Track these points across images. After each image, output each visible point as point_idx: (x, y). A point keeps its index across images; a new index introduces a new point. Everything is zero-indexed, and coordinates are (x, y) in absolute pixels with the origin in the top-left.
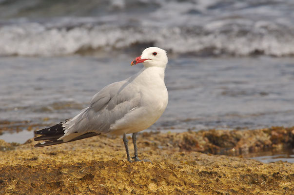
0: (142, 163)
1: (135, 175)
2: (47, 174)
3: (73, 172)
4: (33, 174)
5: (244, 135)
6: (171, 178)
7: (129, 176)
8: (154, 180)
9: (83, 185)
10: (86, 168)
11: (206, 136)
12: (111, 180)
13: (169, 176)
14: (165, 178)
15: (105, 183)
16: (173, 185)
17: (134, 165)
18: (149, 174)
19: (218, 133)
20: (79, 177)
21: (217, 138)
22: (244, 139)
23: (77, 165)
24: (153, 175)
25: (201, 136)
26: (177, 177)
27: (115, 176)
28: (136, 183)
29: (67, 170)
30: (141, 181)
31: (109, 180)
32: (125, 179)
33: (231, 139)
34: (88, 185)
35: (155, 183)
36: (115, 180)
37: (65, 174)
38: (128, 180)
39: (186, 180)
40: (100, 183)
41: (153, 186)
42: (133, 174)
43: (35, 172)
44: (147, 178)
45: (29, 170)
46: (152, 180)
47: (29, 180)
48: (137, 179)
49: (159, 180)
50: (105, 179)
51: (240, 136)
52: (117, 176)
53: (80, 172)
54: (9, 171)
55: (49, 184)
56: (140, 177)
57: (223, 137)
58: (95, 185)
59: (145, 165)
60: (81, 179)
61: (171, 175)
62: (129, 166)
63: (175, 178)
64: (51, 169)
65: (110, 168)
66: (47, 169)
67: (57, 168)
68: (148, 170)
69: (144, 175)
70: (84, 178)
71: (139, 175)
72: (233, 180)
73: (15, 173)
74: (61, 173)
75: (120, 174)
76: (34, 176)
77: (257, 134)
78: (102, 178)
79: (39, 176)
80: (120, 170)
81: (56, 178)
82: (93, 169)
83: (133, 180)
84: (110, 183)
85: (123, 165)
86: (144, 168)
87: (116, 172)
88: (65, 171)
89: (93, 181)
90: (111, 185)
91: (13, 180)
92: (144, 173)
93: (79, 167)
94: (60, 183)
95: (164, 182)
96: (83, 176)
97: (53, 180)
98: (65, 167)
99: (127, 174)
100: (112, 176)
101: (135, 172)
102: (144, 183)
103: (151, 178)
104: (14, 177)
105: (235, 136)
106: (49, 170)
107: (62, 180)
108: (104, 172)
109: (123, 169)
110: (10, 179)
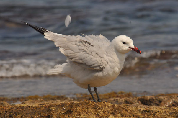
0: (104, 103)
1: (100, 110)
2: (41, 111)
3: (58, 109)
4: (32, 111)
5: (165, 99)
6: (124, 112)
7: (96, 111)
8: (112, 114)
9: (66, 117)
10: (67, 107)
11: (139, 100)
12: (84, 113)
13: (122, 111)
14: (120, 112)
15: (80, 115)
16: (125, 116)
17: (99, 104)
18: (109, 109)
19: (147, 98)
20: (63, 112)
21: (147, 101)
22: (164, 101)
23: (61, 105)
24: (112, 110)
25: (136, 100)
26: (128, 112)
27: (87, 111)
28: (101, 115)
29: (54, 108)
30: (104, 114)
31: (83, 113)
32: (93, 113)
33: (156, 102)
34: (69, 117)
35: (113, 115)
36: (87, 113)
37: (53, 110)
38: (95, 113)
39: (134, 113)
40: (77, 115)
41: (112, 117)
42: (98, 110)
43: (33, 110)
44: (108, 112)
45: (29, 108)
46: (111, 113)
47: (29, 115)
48: (101, 113)
49: (116, 113)
50: (80, 113)
51: (162, 99)
52: (88, 111)
53: (63, 109)
54: (15, 109)
55: (43, 116)
56: (104, 112)
57: (150, 100)
58: (74, 117)
59: (106, 104)
60: (64, 113)
61: (124, 111)
62: (96, 104)
63: (126, 112)
64: (43, 107)
65: (83, 106)
66: (41, 107)
67: (47, 107)
68: (109, 107)
69: (106, 110)
70: (66, 112)
71: (102, 110)
72: (164, 115)
73: (20, 111)
74: (50, 110)
75: (90, 109)
76: (32, 112)
77: (173, 98)
78: (78, 112)
79: (35, 112)
80: (90, 107)
81: (47, 113)
82: (72, 107)
83: (99, 113)
84: (84, 115)
85: (91, 104)
86: (106, 106)
87: (87, 108)
88: (53, 109)
89: (72, 114)
90: (84, 117)
91: (19, 115)
92: (106, 109)
93: (62, 106)
94: (50, 116)
95: (119, 115)
96: (65, 111)
97: (45, 114)
98: (53, 106)
99: (95, 110)
100: (85, 111)
101: (100, 108)
102: (106, 116)
103: (111, 112)
104: (19, 113)
105: (158, 99)
106: (42, 108)
107: (51, 114)
108: (79, 109)
109: (92, 107)
110: (17, 114)
